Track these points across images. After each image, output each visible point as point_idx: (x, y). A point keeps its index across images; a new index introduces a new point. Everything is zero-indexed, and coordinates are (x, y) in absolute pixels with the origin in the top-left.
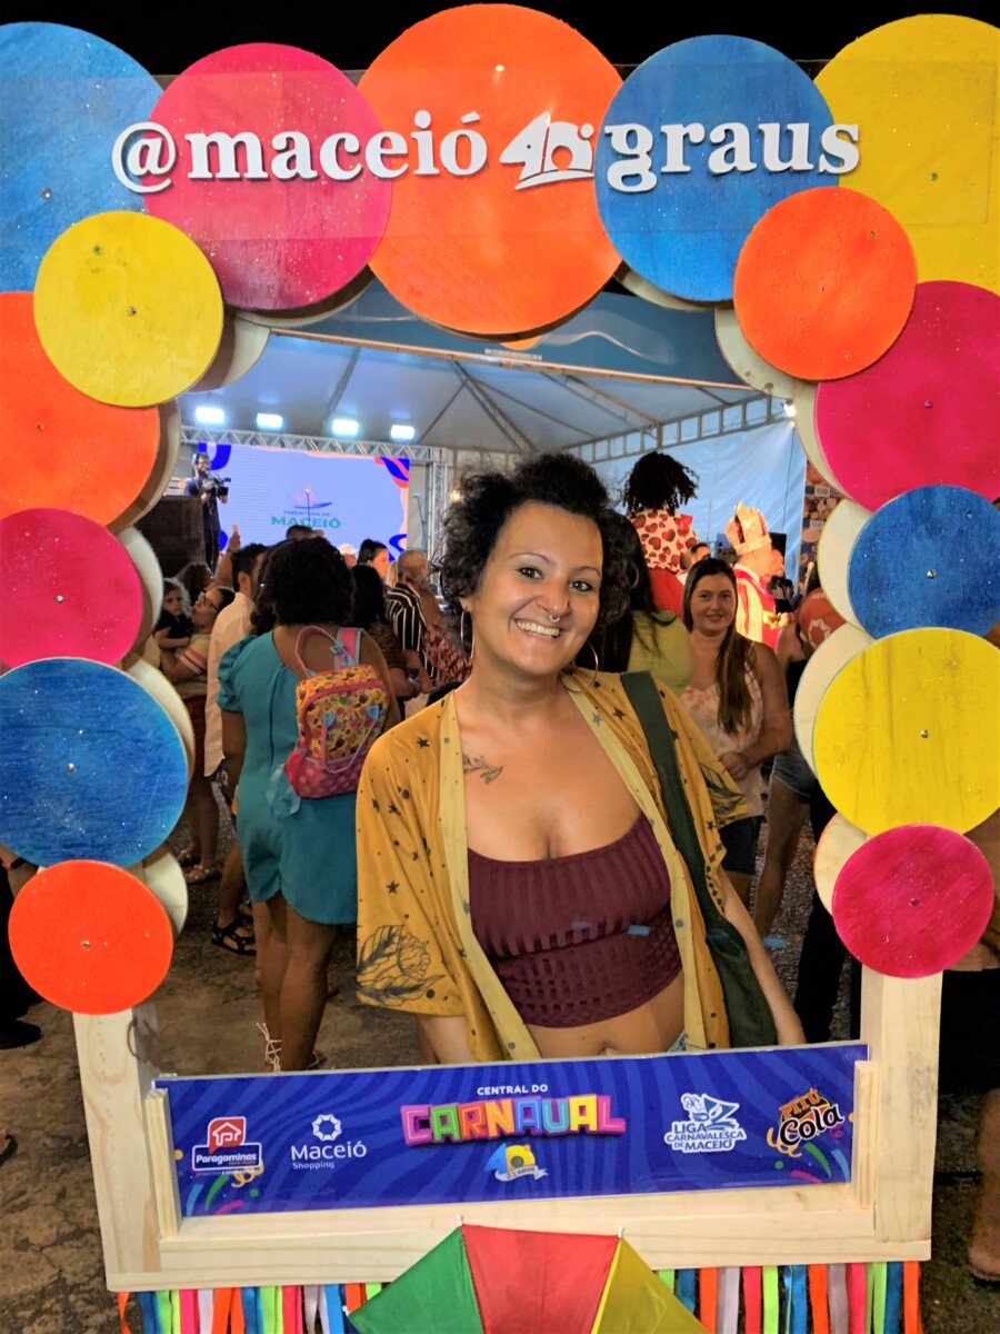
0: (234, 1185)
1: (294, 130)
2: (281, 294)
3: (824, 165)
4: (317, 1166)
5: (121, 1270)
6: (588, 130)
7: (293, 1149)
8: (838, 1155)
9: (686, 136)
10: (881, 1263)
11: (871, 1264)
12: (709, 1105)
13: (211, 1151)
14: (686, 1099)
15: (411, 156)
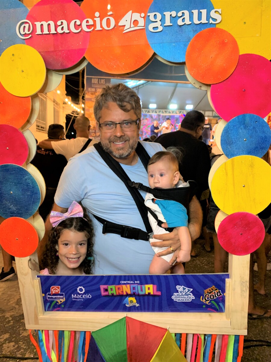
0: (58, 304)
1: (63, 19)
2: (61, 65)
3: (211, 21)
4: (79, 300)
5: (29, 324)
6: (143, 15)
7: (72, 295)
8: (221, 304)
9: (171, 15)
10: (233, 335)
11: (230, 335)
12: (184, 289)
13: (51, 295)
14: (178, 287)
15: (94, 25)
